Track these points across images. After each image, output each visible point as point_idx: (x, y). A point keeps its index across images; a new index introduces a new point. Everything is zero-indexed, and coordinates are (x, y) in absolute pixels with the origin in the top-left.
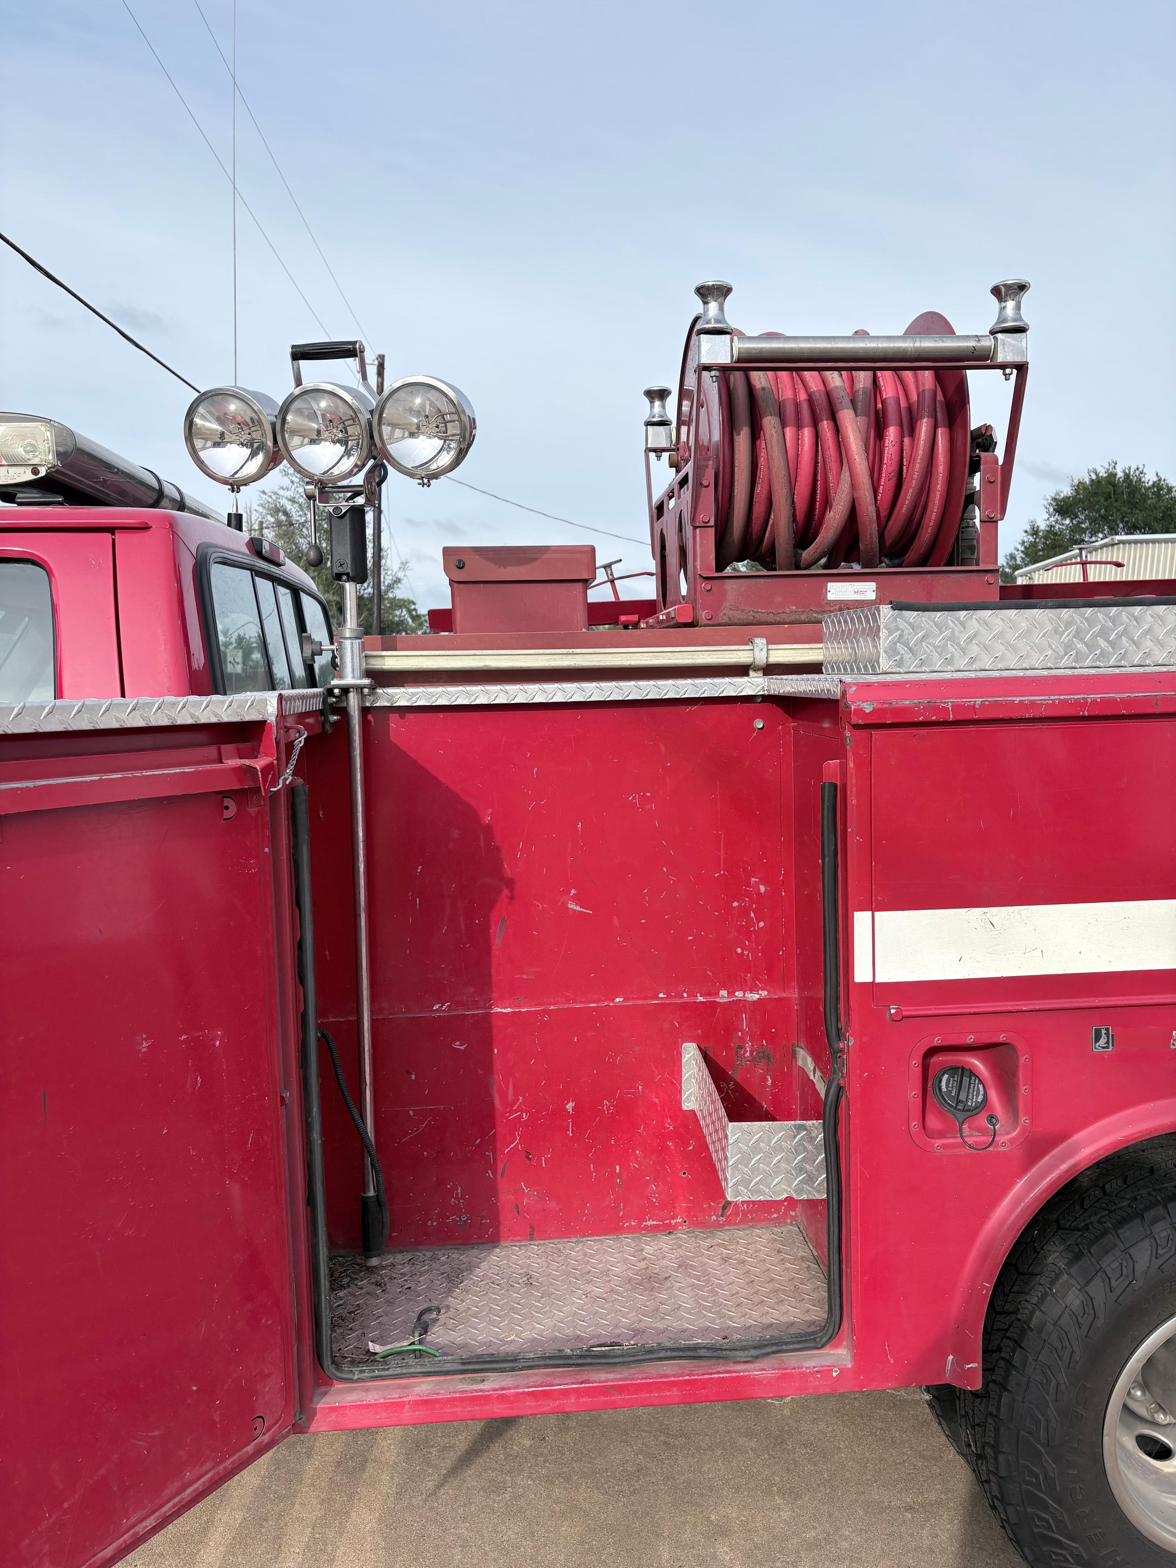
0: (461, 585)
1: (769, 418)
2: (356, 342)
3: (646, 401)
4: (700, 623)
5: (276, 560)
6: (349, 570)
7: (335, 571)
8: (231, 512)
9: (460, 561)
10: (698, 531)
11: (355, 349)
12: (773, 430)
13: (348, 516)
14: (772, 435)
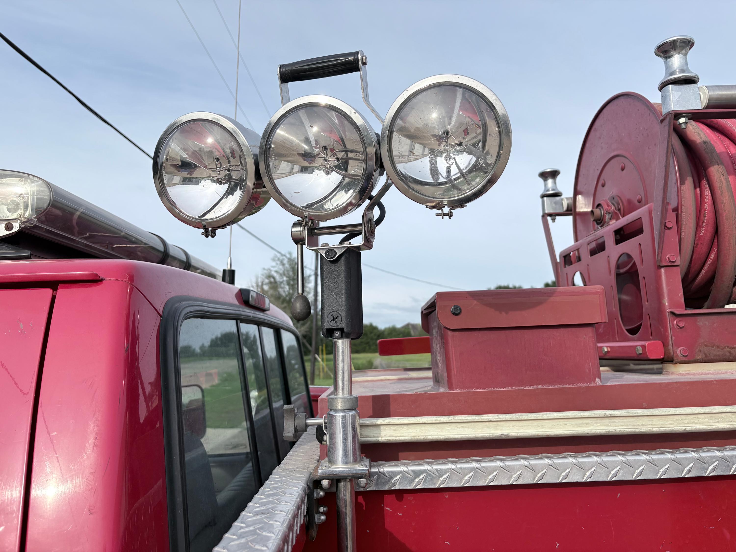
0: (457, 333)
1: (716, 167)
2: (357, 53)
3: (541, 180)
4: (675, 360)
5: (261, 307)
6: (343, 325)
7: (327, 326)
8: (226, 268)
9: (456, 308)
10: (663, 270)
11: (356, 61)
12: (722, 177)
13: (342, 261)
14: (721, 182)
